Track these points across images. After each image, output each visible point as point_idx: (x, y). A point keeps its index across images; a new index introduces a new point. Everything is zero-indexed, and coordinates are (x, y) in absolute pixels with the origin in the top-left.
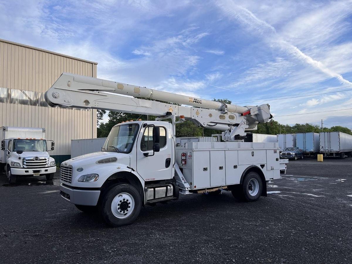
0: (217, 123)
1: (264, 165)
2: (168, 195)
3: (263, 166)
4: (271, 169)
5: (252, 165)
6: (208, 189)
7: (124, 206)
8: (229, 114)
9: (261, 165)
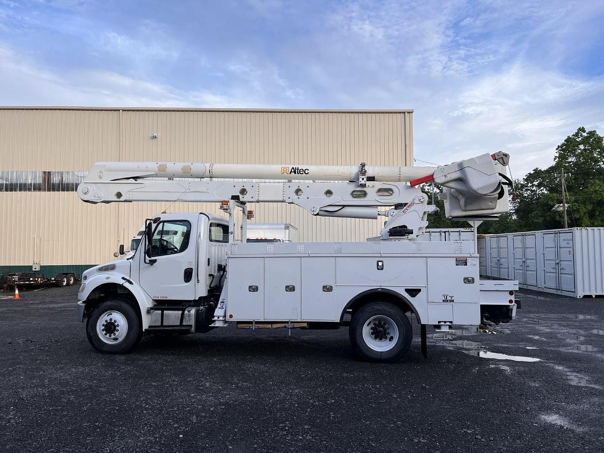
0: (344, 206)
1: (419, 291)
2: (184, 323)
3: (414, 292)
4: (443, 301)
5: (379, 287)
6: (257, 323)
7: (111, 328)
8: (378, 185)
9: (407, 290)
